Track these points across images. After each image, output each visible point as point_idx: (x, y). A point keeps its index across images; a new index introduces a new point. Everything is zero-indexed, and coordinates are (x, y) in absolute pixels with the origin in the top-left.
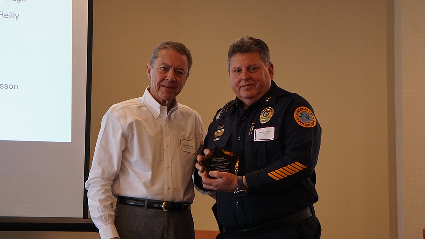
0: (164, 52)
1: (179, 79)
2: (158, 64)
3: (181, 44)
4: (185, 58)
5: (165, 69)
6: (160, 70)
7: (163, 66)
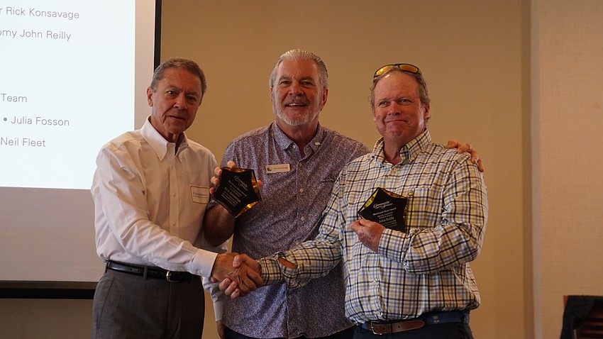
0: (170, 72)
2: (163, 86)
4: (198, 79)
5: (172, 93)
6: (166, 95)
7: (170, 89)
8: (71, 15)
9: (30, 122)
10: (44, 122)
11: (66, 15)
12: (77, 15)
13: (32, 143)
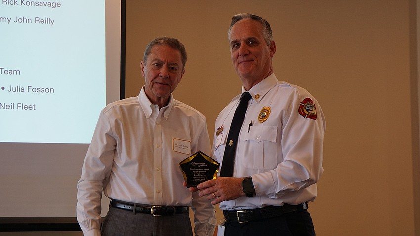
0: (156, 48)
1: (172, 74)
2: (150, 60)
3: (174, 39)
4: (178, 53)
5: (157, 64)
6: (152, 67)
7: (155, 62)
8: (54, 5)
9: (23, 90)
10: (34, 90)
11: (50, 5)
12: (59, 5)
13: (25, 107)
